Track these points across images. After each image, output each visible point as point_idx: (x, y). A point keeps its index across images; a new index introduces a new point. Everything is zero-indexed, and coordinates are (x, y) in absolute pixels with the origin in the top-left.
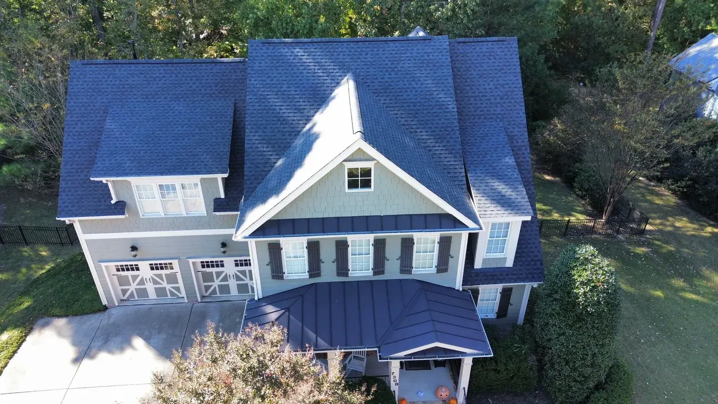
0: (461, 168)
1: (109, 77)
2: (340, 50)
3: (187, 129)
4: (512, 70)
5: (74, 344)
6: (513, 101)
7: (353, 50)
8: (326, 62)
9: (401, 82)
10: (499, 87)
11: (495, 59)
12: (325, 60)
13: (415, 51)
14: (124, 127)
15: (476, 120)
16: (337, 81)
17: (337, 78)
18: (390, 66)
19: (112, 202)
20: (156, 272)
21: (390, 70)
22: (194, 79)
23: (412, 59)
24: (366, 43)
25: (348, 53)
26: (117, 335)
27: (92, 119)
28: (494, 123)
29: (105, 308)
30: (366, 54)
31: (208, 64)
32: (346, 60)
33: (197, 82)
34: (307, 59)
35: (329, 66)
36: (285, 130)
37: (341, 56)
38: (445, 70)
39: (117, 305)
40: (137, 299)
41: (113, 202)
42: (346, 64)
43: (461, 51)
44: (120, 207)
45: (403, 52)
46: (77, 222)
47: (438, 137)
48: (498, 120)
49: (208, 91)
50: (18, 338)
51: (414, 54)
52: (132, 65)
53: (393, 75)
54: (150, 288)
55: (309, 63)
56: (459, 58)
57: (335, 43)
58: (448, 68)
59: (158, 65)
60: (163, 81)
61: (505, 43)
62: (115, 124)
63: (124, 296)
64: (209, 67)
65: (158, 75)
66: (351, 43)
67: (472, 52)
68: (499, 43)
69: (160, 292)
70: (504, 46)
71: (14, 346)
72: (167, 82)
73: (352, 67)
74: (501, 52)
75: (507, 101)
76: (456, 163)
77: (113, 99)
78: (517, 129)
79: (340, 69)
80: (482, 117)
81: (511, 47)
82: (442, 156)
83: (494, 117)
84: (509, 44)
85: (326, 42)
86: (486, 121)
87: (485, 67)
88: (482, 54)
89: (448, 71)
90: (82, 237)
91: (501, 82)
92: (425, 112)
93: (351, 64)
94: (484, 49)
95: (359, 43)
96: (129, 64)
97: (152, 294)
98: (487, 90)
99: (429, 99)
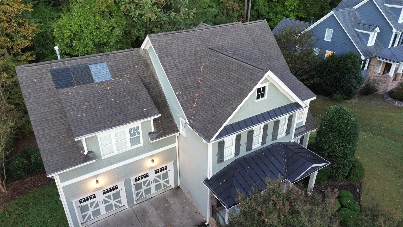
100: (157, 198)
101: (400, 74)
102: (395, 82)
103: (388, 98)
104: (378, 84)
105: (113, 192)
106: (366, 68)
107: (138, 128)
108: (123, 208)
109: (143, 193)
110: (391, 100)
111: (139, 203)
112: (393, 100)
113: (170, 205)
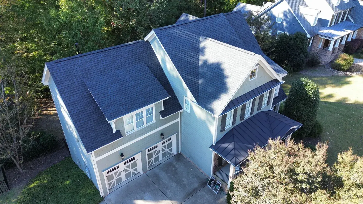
1: (74, 67)
2: (191, 26)
3: (135, 82)
7: (195, 26)
11: (238, 20)
12: (188, 32)
17: (197, 39)
19: (113, 132)
20: (127, 165)
22: (120, 56)
23: (217, 25)
24: (198, 21)
27: (77, 93)
29: (103, 199)
30: (201, 26)
31: (123, 47)
33: (122, 58)
34: (181, 33)
35: (191, 34)
36: (193, 67)
37: (193, 29)
39: (109, 193)
40: (116, 185)
42: (197, 32)
44: (118, 134)
45: (213, 22)
54: (123, 175)
55: (183, 35)
57: (188, 24)
65: (100, 59)
72: (107, 61)
74: (239, 17)
77: (83, 78)
79: (196, 35)
88: (233, 19)
90: (95, 160)
94: (233, 16)
97: (124, 179)
100: (164, 164)
101: (337, 48)
102: (334, 55)
103: (329, 68)
104: (320, 57)
105: (132, 162)
106: (310, 45)
107: (152, 108)
108: (139, 175)
109: (153, 161)
110: (331, 70)
111: (151, 170)
112: (333, 70)
113: (176, 169)
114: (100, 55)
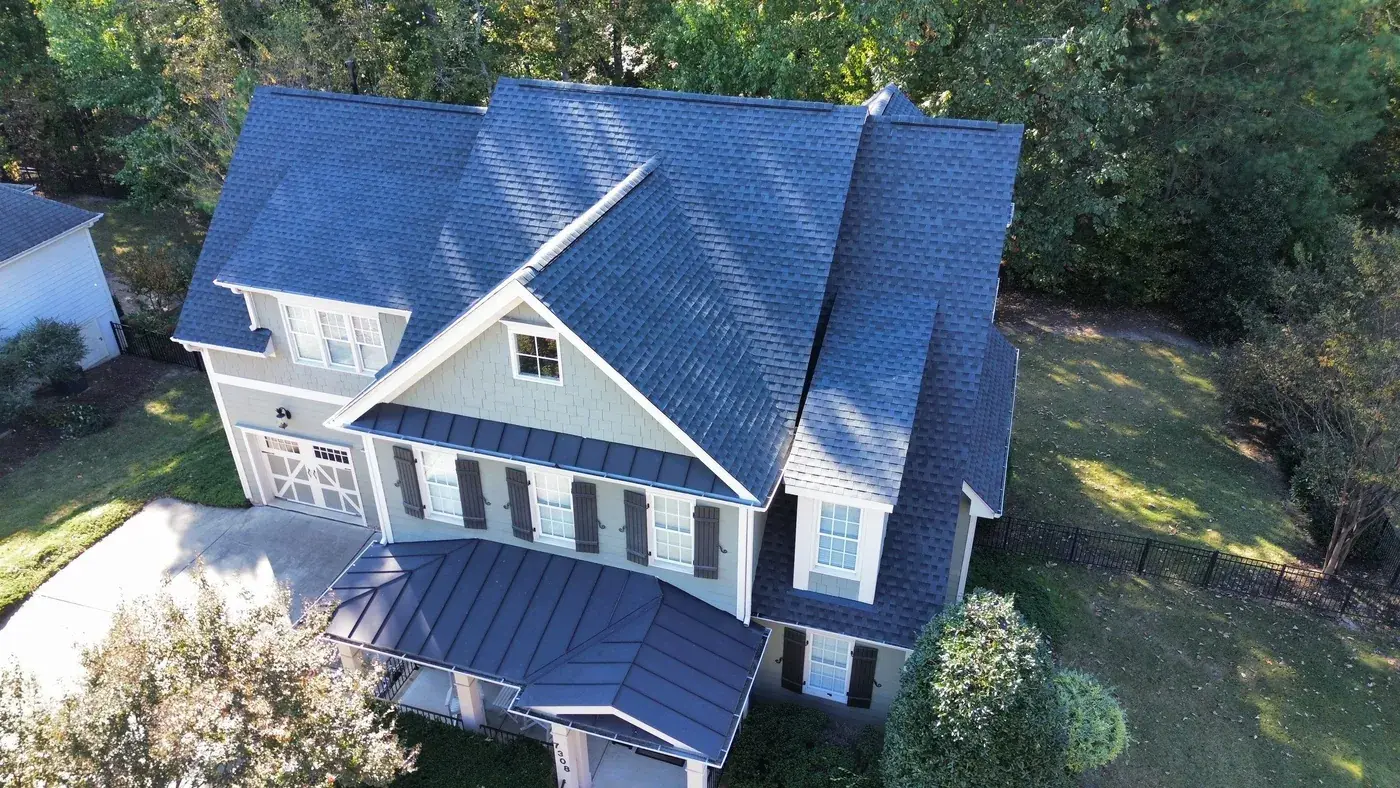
0: (798, 379)
1: (303, 119)
2: (650, 112)
3: (386, 224)
4: (995, 195)
5: (182, 545)
6: (975, 260)
7: (674, 116)
8: (617, 133)
9: (742, 188)
10: (953, 225)
11: (962, 166)
12: (616, 129)
13: (791, 131)
14: (295, 206)
15: (886, 287)
16: (624, 171)
17: (626, 165)
18: (731, 154)
19: (250, 327)
20: (322, 461)
21: (730, 162)
22: (427, 137)
23: (779, 145)
24: (702, 104)
25: (662, 120)
26: (241, 551)
27: (260, 185)
28: (922, 300)
29: (248, 505)
30: (695, 127)
31: (455, 115)
32: (654, 134)
33: (430, 144)
34: (585, 123)
35: (621, 140)
36: (504, 248)
37: (649, 126)
38: (837, 177)
39: (265, 503)
40: (297, 500)
41: (253, 328)
42: (653, 140)
43: (894, 141)
44: (260, 339)
45: (767, 130)
46: (205, 350)
47: (775, 308)
48: (932, 295)
49: (442, 163)
50: (114, 519)
51: (788, 137)
52: (341, 104)
53: (732, 174)
54: (316, 487)
55: (588, 130)
56: (887, 156)
57: (646, 99)
58: (845, 172)
59: (378, 107)
60: (378, 137)
61: (993, 134)
62: (284, 198)
63: (279, 490)
64: (455, 121)
65: (374, 124)
66: (674, 102)
67: (916, 147)
68: (982, 133)
69: (331, 498)
70: (990, 142)
71: (102, 529)
72: (386, 137)
73: (662, 148)
74: (980, 152)
75: (962, 258)
76: (793, 366)
77: (299, 156)
78: (967, 321)
79: (638, 149)
80: (901, 283)
81: (1005, 146)
82: (769, 347)
83: (926, 287)
84: (1002, 138)
85: (630, 95)
86: (904, 292)
87: (937, 182)
88: (936, 153)
89: (842, 180)
90: (215, 378)
91: (962, 215)
92: (769, 254)
93: (662, 142)
94: (945, 144)
95: (690, 104)
96: (336, 100)
97: (319, 500)
98: (926, 230)
99: (784, 231)
107: (374, 324)
114: (381, 113)
